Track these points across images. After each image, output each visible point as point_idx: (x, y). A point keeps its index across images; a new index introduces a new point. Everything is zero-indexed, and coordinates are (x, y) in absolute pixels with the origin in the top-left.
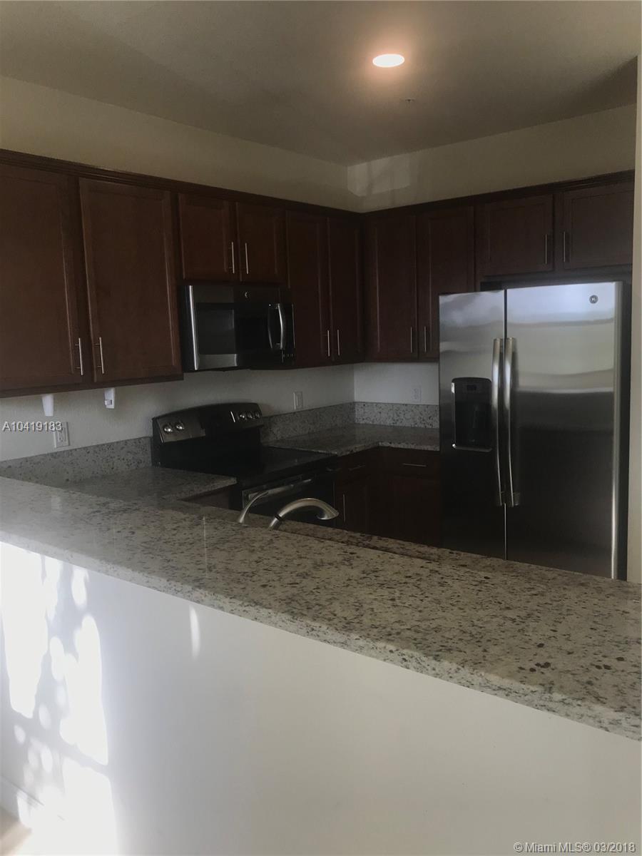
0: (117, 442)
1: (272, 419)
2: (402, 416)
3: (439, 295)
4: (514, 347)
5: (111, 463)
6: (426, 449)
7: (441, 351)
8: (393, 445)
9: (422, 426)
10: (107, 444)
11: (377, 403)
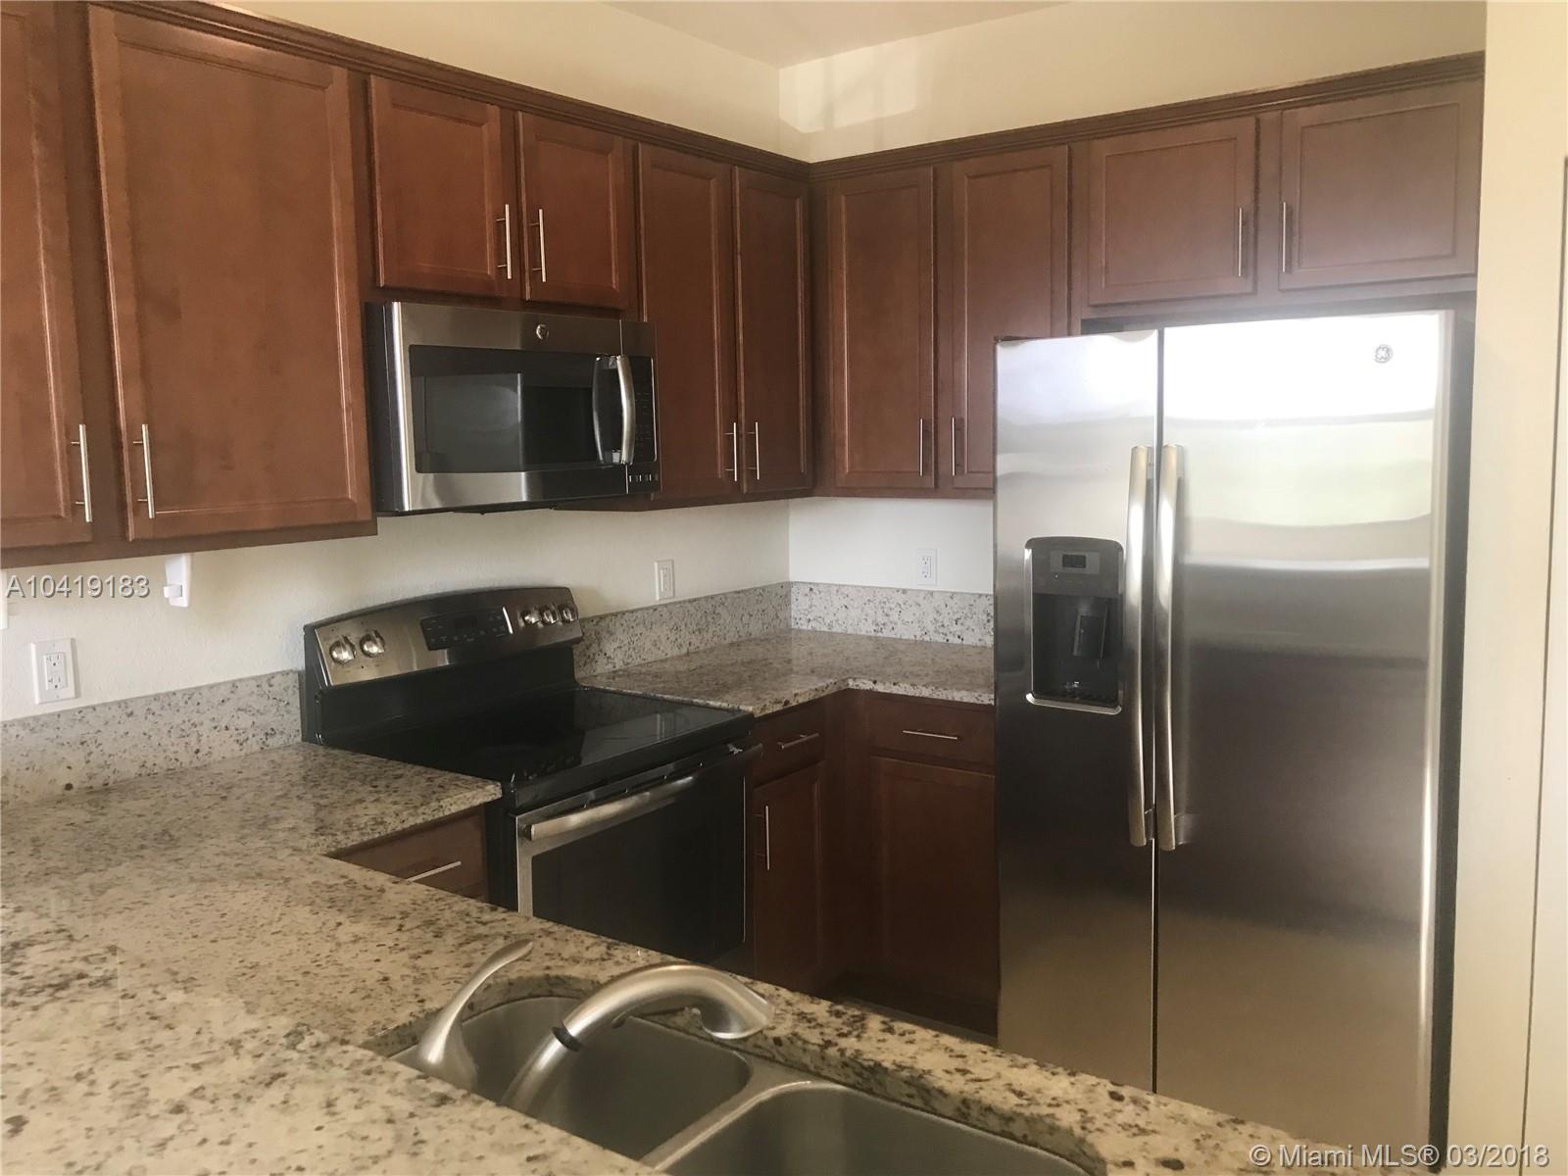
0: (211, 687)
1: (603, 624)
2: (894, 616)
3: (996, 340)
4: (1182, 467)
5: (193, 739)
6: (957, 699)
7: (999, 472)
8: (880, 688)
9: (940, 639)
10: (184, 692)
11: (840, 587)
